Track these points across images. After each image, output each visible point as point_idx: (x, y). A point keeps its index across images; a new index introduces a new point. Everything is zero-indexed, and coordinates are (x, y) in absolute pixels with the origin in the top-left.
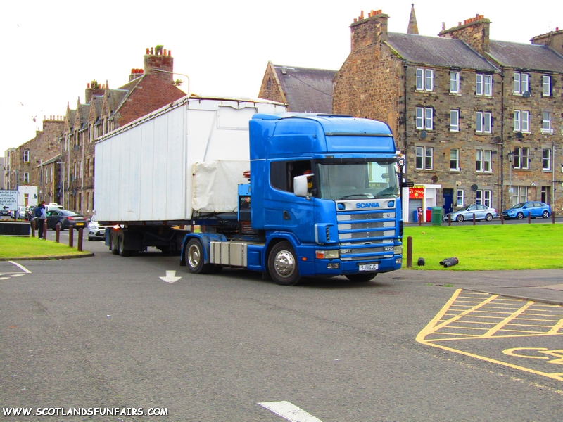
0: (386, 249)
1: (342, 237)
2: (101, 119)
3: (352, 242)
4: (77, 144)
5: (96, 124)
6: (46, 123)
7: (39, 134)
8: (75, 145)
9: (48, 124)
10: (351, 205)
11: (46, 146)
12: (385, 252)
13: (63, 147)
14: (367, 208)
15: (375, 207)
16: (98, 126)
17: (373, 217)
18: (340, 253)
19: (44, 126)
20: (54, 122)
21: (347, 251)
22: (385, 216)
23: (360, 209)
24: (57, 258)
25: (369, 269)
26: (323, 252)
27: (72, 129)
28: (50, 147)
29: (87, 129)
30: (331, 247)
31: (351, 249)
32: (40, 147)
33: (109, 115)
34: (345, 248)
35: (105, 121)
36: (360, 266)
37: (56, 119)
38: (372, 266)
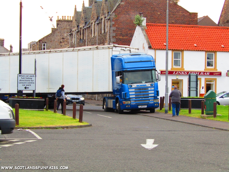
0: (150, 100)
1: (131, 96)
2: (100, 18)
3: (135, 98)
4: (82, 38)
5: (97, 23)
6: (59, 22)
7: (54, 30)
8: (80, 39)
9: (60, 23)
10: (134, 86)
11: (59, 40)
12: (150, 102)
13: (71, 40)
14: (141, 87)
15: (145, 86)
16: (98, 24)
17: (144, 90)
18: (130, 102)
19: (58, 24)
20: (65, 21)
21: (134, 101)
22: (149, 89)
23: (138, 87)
24: (63, 128)
25: (143, 107)
26: (125, 102)
27: (78, 26)
28: (62, 40)
29: (90, 27)
30: (127, 100)
31: (135, 101)
32: (54, 41)
33: (107, 15)
34: (133, 100)
35: (103, 20)
36: (139, 106)
37: (67, 19)
38: (144, 106)
